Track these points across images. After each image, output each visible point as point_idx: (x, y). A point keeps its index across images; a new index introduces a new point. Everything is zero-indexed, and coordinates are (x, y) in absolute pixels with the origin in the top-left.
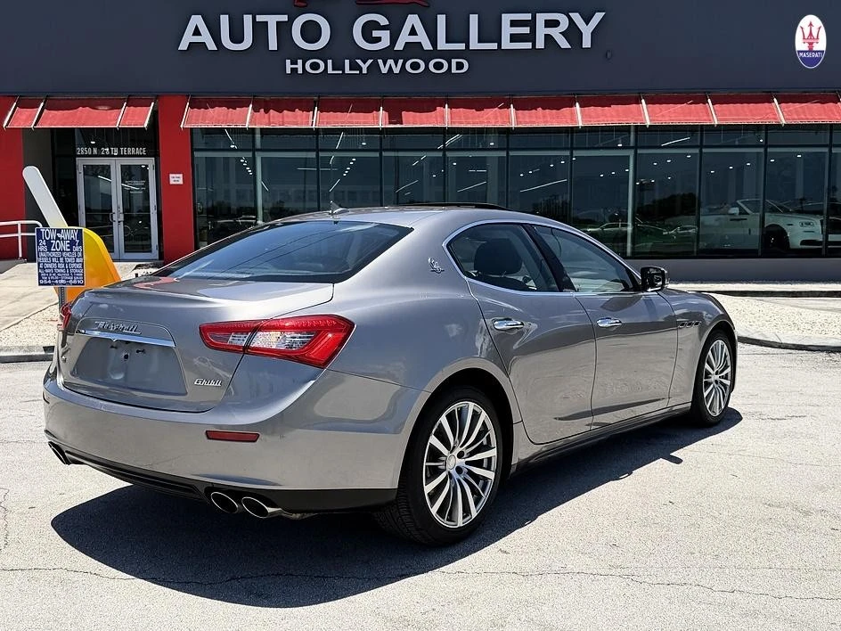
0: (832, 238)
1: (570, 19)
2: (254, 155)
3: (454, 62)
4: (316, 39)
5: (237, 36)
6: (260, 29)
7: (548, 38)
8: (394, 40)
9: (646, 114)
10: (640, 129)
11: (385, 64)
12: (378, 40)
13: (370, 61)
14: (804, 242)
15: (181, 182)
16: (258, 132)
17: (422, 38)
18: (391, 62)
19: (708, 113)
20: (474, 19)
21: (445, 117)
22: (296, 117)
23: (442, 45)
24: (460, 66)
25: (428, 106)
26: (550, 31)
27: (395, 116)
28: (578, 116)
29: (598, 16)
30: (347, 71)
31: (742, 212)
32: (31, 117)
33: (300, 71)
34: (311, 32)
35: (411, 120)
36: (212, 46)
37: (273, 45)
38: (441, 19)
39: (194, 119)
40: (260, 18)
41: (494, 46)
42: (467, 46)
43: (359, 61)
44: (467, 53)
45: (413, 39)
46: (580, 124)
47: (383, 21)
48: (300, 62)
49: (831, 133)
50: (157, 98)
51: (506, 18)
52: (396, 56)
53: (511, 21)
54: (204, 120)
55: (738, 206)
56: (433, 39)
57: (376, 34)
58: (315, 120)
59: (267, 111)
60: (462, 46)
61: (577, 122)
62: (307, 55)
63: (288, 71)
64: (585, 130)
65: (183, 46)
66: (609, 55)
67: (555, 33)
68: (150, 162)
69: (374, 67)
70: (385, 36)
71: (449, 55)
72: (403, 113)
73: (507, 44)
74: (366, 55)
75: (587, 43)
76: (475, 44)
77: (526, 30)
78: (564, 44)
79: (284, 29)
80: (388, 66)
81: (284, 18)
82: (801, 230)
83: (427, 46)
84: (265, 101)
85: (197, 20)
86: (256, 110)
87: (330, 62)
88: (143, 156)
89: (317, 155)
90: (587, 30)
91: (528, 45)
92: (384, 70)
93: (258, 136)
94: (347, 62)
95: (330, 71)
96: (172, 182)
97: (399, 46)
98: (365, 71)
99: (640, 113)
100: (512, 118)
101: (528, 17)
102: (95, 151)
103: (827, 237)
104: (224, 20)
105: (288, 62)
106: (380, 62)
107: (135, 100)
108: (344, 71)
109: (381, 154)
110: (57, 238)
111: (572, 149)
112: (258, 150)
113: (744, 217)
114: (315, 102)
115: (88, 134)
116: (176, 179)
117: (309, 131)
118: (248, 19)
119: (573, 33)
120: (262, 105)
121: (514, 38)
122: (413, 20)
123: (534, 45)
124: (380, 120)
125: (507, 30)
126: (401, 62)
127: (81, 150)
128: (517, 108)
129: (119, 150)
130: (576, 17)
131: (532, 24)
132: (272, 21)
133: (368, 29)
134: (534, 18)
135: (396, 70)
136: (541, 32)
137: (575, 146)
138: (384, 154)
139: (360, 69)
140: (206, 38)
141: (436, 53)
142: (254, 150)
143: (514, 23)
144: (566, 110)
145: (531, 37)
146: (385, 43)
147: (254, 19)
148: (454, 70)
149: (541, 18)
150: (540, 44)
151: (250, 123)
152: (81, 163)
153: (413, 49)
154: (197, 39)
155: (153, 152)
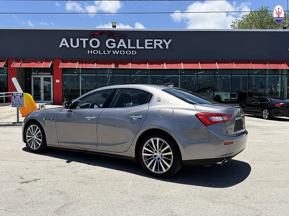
0: (232, 98)
1: (163, 41)
2: (79, 75)
3: (133, 51)
4: (96, 45)
5: (75, 44)
6: (81, 42)
7: (157, 46)
8: (117, 45)
9: (182, 66)
10: (181, 70)
11: (114, 52)
12: (113, 45)
13: (110, 51)
14: (225, 100)
15: (59, 82)
16: (80, 69)
17: (124, 45)
18: (116, 51)
19: (198, 66)
20: (138, 41)
21: (130, 66)
22: (90, 65)
23: (129, 47)
24: (134, 53)
25: (126, 63)
26: (158, 44)
27: (117, 65)
28: (165, 66)
29: (170, 41)
30: (104, 53)
31: (210, 91)
32: (19, 64)
33: (92, 53)
34: (95, 43)
35: (121, 67)
36: (68, 46)
37: (84, 46)
38: (129, 41)
39: (62, 65)
40: (81, 39)
41: (143, 48)
42: (136, 47)
43: (107, 51)
44: (136, 49)
45: (122, 45)
46: (165, 68)
47: (114, 41)
48: (92, 51)
49: (232, 71)
50: (53, 60)
51: (146, 41)
52: (117, 50)
53: (148, 41)
54: (65, 66)
55: (209, 90)
56: (127, 46)
57: (112, 44)
58: (95, 66)
59: (82, 64)
60: (135, 48)
61: (164, 68)
62: (93, 49)
63: (88, 53)
64: (166, 69)
65: (60, 46)
66: (173, 50)
67: (159, 45)
68: (51, 77)
69: (111, 52)
70: (114, 44)
71: (131, 50)
72: (119, 65)
73: (146, 47)
74: (109, 49)
75: (167, 47)
76: (138, 47)
77: (151, 44)
78: (161, 47)
79: (87, 42)
80: (115, 52)
81: (88, 39)
82: (225, 96)
83: (125, 47)
84: (82, 61)
85: (64, 40)
86: (79, 63)
87: (100, 51)
88: (49, 75)
89: (96, 75)
90: (167, 44)
91: (152, 48)
92: (114, 53)
93: (80, 70)
94: (104, 51)
95: (100, 53)
96: (56, 82)
97: (118, 47)
98: (109, 54)
99: (181, 66)
100: (148, 66)
101: (152, 40)
102: (37, 73)
103: (231, 98)
104: (72, 40)
105: (88, 51)
106: (113, 51)
107: (47, 61)
108: (103, 53)
109: (113, 75)
110: (17, 95)
111: (164, 75)
112: (80, 74)
113: (210, 93)
114: (95, 61)
115: (35, 69)
116: (58, 81)
117: (93, 69)
118: (78, 40)
119: (163, 45)
120: (81, 62)
121: (148, 46)
122: (122, 41)
123: (153, 48)
124: (113, 66)
125: (146, 44)
126: (118, 51)
127: (33, 73)
128: (149, 64)
129: (43, 74)
130: (164, 41)
131: (153, 42)
132: (84, 40)
133: (110, 43)
134: (153, 40)
135: (117, 53)
136: (155, 44)
137: (165, 74)
138: (114, 75)
139: (108, 53)
140: (67, 44)
141: (128, 49)
142: (79, 74)
143: (148, 42)
144: (162, 65)
145: (153, 46)
146: (114, 46)
147: (79, 39)
148: (133, 54)
149: (155, 41)
150: (155, 47)
151: (78, 66)
152: (33, 77)
153: (122, 48)
154: (64, 44)
155: (52, 74)
